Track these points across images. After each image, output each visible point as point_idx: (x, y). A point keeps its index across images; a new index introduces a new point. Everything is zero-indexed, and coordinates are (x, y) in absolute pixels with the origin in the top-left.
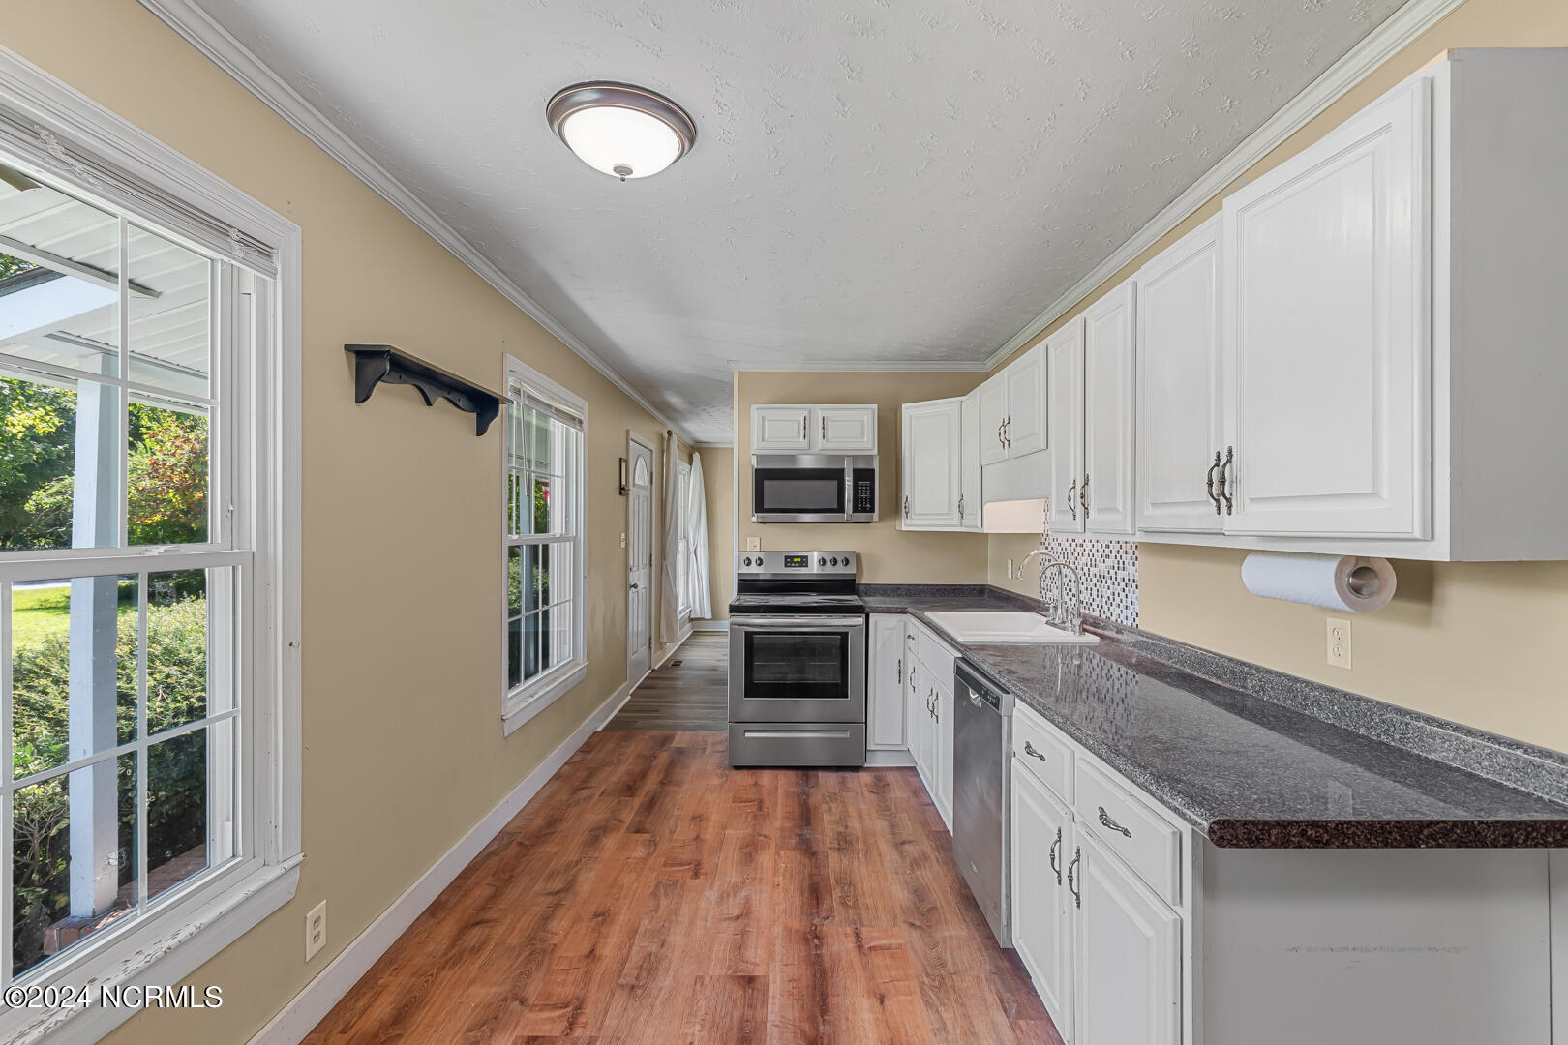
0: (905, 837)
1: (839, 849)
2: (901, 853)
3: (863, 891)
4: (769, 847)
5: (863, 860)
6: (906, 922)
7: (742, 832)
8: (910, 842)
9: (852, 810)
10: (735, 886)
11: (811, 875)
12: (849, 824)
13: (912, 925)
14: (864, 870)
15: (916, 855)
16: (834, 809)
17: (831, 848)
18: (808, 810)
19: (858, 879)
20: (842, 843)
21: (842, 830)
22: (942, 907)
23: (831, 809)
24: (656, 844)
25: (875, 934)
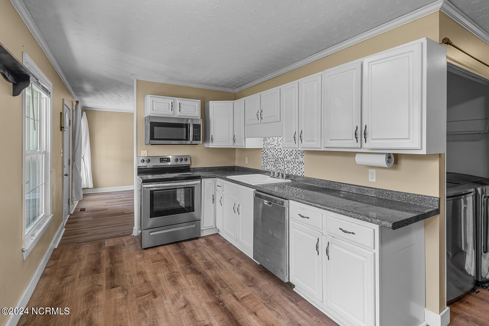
0: (229, 258)
1: (209, 268)
2: (231, 263)
3: (226, 280)
4: (180, 276)
5: (220, 270)
6: (247, 286)
7: (165, 273)
8: (232, 259)
9: (204, 253)
10: (176, 295)
11: (204, 281)
12: (207, 259)
13: (250, 286)
14: (222, 273)
15: (237, 263)
16: (197, 255)
17: (206, 269)
18: (188, 258)
19: (222, 277)
20: (208, 266)
21: (205, 261)
22: (255, 277)
23: (196, 255)
24: (126, 290)
25: (240, 293)
